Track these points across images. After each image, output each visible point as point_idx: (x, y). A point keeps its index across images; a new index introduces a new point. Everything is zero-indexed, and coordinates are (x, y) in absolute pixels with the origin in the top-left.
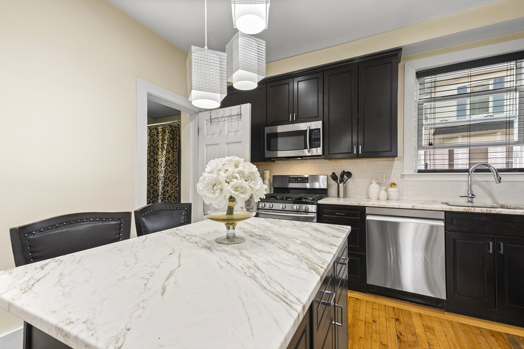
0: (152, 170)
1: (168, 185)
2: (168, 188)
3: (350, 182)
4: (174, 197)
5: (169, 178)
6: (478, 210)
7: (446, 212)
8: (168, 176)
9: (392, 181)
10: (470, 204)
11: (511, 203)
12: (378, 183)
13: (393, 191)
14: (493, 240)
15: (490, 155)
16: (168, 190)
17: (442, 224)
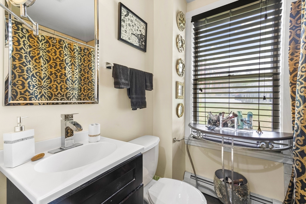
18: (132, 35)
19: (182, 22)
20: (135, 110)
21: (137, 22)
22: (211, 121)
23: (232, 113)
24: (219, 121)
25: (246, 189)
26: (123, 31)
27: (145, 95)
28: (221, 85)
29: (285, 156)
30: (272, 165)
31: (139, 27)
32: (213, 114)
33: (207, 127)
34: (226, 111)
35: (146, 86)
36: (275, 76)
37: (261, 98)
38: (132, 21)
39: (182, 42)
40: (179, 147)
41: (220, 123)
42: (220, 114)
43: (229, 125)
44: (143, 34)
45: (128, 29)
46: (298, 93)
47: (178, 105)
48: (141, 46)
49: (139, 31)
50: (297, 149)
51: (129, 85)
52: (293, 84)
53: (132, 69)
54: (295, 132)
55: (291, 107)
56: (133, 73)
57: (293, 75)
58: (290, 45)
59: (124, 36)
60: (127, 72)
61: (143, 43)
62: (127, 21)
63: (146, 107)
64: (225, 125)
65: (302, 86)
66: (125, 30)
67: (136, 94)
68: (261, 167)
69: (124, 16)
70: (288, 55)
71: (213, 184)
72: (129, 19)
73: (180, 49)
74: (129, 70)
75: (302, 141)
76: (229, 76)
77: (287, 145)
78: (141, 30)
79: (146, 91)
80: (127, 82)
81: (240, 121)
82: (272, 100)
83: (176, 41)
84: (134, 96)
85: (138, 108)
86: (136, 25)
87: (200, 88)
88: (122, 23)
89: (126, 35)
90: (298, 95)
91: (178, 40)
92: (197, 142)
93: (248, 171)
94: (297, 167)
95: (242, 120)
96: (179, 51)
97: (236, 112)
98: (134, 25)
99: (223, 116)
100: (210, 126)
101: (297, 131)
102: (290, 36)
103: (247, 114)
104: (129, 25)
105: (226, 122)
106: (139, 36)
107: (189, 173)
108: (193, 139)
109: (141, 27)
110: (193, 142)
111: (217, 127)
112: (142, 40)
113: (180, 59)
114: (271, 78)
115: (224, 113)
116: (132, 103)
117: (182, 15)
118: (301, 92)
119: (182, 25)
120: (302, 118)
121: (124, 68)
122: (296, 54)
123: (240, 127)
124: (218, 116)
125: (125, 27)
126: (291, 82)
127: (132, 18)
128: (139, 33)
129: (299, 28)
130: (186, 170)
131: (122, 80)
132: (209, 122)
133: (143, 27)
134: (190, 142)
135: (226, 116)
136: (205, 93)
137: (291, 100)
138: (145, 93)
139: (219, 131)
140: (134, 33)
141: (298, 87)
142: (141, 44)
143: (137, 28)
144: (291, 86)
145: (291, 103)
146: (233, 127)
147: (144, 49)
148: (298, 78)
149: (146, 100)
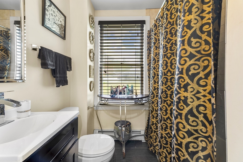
0: (169, 61)
1: (186, 87)
2: (185, 94)
4: (205, 116)
5: (188, 70)
8: (185, 67)
16: (186, 98)
18: (55, 24)
19: (93, 23)
20: (58, 87)
21: (58, 14)
22: (112, 92)
23: (124, 86)
24: (117, 91)
25: (130, 128)
26: (47, 19)
27: (67, 75)
28: (114, 69)
29: (145, 106)
30: (141, 112)
31: (60, 18)
32: (113, 87)
33: (111, 96)
34: (120, 85)
35: (67, 67)
36: (142, 66)
37: (137, 77)
38: (54, 12)
39: (93, 37)
40: (91, 113)
41: (118, 93)
42: (117, 87)
43: (122, 93)
44: (63, 25)
45: (51, 18)
46: (151, 75)
47: (91, 82)
48: (61, 34)
49: (60, 21)
50: (151, 100)
51: (54, 66)
52: (149, 70)
53: (56, 52)
54: (150, 93)
55: (148, 81)
56: (57, 56)
57: (149, 66)
58: (147, 51)
59: (47, 23)
60: (53, 55)
61: (63, 32)
62: (50, 11)
63: (67, 84)
64: (120, 93)
65: (153, 71)
66: (49, 19)
67: (59, 74)
68: (136, 114)
69: (48, 6)
70: (147, 56)
71: (113, 132)
72: (52, 10)
73: (92, 42)
74: (54, 54)
75: (153, 97)
76: (121, 64)
77: (146, 100)
78: (61, 21)
79: (67, 72)
80: (52, 63)
81: (128, 90)
82: (140, 78)
83: (89, 36)
84: (58, 75)
85: (61, 85)
86: (58, 16)
87: (105, 71)
88: (46, 12)
89: (49, 23)
90: (151, 76)
91: (90, 35)
92: (103, 107)
93: (131, 118)
94: (151, 109)
95: (129, 90)
96: (91, 43)
97: (126, 85)
98: (56, 16)
99: (119, 88)
100: (112, 95)
101: (151, 92)
102: (147, 47)
103: (130, 86)
104: (52, 15)
105: (121, 92)
106: (60, 25)
107: (97, 130)
108: (100, 106)
109: (61, 19)
110: (101, 108)
111: (116, 95)
112: (62, 29)
113: (92, 49)
114: (140, 67)
115: (119, 86)
116: (57, 81)
117: (92, 18)
118: (152, 74)
119: (92, 25)
120: (153, 86)
121: (50, 52)
122: (150, 56)
123: (128, 94)
124: (117, 88)
125: (49, 16)
126: (148, 69)
127: (54, 10)
128: (60, 23)
129: (151, 44)
130: (95, 129)
131: (49, 61)
132: (111, 93)
133: (63, 19)
134: (98, 108)
135: (120, 88)
136: (108, 74)
137: (148, 78)
138: (67, 73)
139: (117, 97)
140: (56, 22)
141: (151, 72)
142: (61, 33)
143: (58, 19)
144: (148, 71)
145: (148, 79)
146: (125, 94)
147: (64, 38)
148: (151, 68)
149: (68, 79)
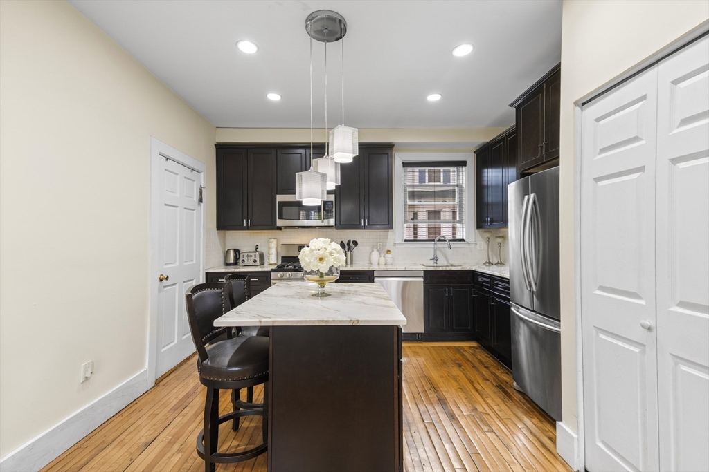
3: (356, 250)
6: (441, 268)
7: (424, 271)
9: (388, 248)
10: (435, 265)
11: (456, 262)
12: (378, 251)
13: (388, 256)
14: (447, 287)
15: (442, 230)
17: (422, 279)
